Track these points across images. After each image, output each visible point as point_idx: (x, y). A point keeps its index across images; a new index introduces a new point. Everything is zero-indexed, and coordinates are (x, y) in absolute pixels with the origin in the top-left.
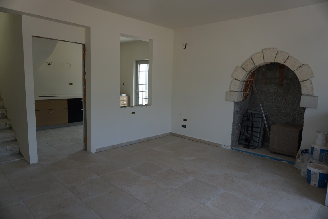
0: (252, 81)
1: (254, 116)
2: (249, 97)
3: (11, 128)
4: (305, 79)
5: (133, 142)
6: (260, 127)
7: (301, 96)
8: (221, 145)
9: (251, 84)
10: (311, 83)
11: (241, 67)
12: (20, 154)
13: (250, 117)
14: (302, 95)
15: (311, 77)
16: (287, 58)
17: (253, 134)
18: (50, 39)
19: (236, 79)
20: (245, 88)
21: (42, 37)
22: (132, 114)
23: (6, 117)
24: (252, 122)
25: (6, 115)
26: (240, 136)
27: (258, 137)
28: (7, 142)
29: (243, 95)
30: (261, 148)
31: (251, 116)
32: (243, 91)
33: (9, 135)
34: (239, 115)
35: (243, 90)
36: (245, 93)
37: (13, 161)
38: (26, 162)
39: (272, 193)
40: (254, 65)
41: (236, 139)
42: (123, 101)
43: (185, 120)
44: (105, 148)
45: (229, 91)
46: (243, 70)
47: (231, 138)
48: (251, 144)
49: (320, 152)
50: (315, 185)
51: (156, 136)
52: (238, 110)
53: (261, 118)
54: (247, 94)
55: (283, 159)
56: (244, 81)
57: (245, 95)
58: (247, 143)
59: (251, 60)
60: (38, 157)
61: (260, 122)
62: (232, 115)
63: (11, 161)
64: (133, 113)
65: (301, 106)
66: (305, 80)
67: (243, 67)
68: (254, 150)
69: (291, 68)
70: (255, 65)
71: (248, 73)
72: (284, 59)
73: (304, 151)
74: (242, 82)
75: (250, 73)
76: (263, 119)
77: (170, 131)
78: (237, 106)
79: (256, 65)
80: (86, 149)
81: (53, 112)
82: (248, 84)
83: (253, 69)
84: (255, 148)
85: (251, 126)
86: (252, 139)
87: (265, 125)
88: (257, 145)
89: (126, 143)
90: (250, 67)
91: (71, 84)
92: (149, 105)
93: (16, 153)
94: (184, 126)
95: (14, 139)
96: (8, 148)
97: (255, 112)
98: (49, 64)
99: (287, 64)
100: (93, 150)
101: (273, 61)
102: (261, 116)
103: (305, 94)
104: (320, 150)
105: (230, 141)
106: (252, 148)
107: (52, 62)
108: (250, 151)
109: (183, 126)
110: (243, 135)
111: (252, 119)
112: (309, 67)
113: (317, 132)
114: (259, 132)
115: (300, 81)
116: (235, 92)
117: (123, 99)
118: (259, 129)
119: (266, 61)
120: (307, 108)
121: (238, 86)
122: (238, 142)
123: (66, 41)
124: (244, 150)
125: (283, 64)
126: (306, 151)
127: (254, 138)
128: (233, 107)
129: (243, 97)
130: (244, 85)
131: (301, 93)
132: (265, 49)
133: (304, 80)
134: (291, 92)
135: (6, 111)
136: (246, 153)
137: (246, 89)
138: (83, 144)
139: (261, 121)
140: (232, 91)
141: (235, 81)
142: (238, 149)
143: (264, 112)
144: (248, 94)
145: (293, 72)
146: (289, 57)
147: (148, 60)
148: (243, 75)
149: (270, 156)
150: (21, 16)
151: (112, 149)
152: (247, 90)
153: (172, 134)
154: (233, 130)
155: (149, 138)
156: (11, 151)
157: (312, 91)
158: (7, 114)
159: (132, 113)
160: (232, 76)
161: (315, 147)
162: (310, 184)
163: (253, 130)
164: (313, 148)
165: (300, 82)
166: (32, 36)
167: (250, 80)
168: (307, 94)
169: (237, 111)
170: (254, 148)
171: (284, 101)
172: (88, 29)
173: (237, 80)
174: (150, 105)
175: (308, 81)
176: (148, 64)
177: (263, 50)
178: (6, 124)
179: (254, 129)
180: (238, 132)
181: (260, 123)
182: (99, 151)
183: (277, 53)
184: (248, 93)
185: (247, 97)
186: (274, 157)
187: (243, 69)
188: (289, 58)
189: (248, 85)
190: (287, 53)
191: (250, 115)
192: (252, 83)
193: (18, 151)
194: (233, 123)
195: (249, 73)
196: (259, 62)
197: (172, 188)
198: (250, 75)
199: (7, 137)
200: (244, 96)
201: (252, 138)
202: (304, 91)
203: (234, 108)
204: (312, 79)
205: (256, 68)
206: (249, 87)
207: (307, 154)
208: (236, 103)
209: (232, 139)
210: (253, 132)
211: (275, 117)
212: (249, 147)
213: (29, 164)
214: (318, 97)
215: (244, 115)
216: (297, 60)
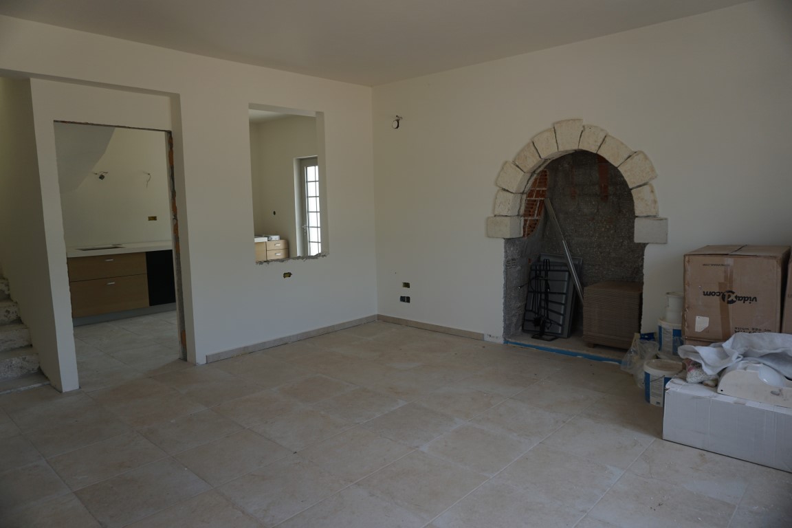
0: (543, 191)
1: (548, 268)
2: (539, 226)
3: (19, 321)
4: (641, 184)
5: (290, 337)
6: (565, 291)
7: (634, 219)
8: (483, 335)
9: (542, 199)
10: (652, 192)
11: (514, 163)
12: (40, 373)
13: (540, 271)
14: (637, 217)
15: (652, 179)
16: (601, 140)
17: (549, 307)
18: (93, 124)
19: (504, 190)
20: (526, 207)
21: (75, 121)
22: (285, 277)
23: (8, 298)
24: (546, 281)
25: (7, 293)
26: (525, 313)
27: (560, 314)
28: (13, 350)
29: (525, 224)
30: (569, 336)
31: (542, 267)
32: (524, 215)
33: (14, 336)
34: (519, 268)
35: (522, 212)
36: (530, 218)
37: (26, 388)
38: (55, 388)
39: (564, 422)
40: (538, 157)
41: (514, 320)
42: (275, 252)
43: (407, 285)
44: (226, 353)
45: (493, 215)
46: (517, 168)
47: (503, 318)
48: (546, 330)
49: (674, 335)
50: (658, 403)
51: (344, 324)
52: (516, 257)
53: (566, 271)
54: (534, 220)
55: (611, 357)
56: (523, 193)
57: (528, 223)
58: (538, 329)
59: (533, 148)
60: (80, 377)
61: (565, 281)
62: (501, 268)
63: (22, 389)
64: (288, 275)
65: (637, 240)
66: (640, 186)
67: (517, 163)
68: (553, 342)
69: (611, 161)
70: (540, 157)
71: (529, 175)
72: (596, 142)
73: (646, 337)
74: (519, 195)
75: (535, 176)
76: (570, 275)
77: (376, 313)
78: (512, 249)
79: (544, 156)
80: (184, 358)
81: (113, 283)
82: (534, 198)
83: (540, 167)
84: (556, 338)
85: (543, 290)
86: (548, 318)
87: (575, 287)
88: (560, 332)
89: (275, 341)
90: (532, 162)
91: (154, 218)
92: (323, 256)
93: (32, 372)
94: (405, 299)
95: (26, 343)
96: (14, 362)
97: (551, 259)
98: (102, 177)
99: (604, 153)
100: (200, 359)
101: (576, 147)
102: (565, 268)
103: (642, 215)
104: (672, 331)
105: (501, 324)
106: (549, 338)
107: (107, 173)
108: (543, 345)
109: (403, 299)
110: (531, 311)
111: (546, 275)
112: (646, 158)
113: (668, 293)
114: (563, 302)
115: (630, 187)
116: (505, 218)
117: (275, 246)
118: (564, 296)
119: (561, 149)
120: (647, 244)
121: (511, 205)
122: (521, 328)
123: (130, 128)
124: (531, 343)
125: (595, 152)
126: (650, 336)
127: (552, 316)
128: (503, 250)
129: (524, 228)
130: (524, 202)
131: (634, 213)
132: (558, 123)
133: (638, 184)
134: (625, 212)
135: (7, 285)
136: (535, 349)
137: (532, 210)
138: (178, 347)
139: (566, 279)
140: (500, 216)
141: (503, 194)
142: (518, 342)
143: (573, 259)
144: (537, 220)
145: (615, 169)
146: (606, 137)
147: (316, 158)
148: (518, 181)
149: (585, 352)
150: (28, 81)
151: (242, 355)
152: (534, 212)
153: (382, 319)
154: (505, 300)
155: (328, 328)
156: (21, 368)
157: (654, 208)
158: (9, 290)
159: (285, 274)
160: (496, 184)
161: (664, 325)
162: (649, 402)
163: (549, 299)
164: (660, 328)
165: (631, 189)
166: (54, 121)
167: (538, 191)
168: (645, 215)
169: (513, 260)
170: (552, 337)
171: (612, 232)
172: (175, 99)
173: (507, 191)
174: (325, 256)
175: (645, 186)
176: (317, 167)
177: (554, 124)
178: (8, 312)
179: (551, 297)
180: (519, 304)
181: (566, 283)
182: (213, 361)
183: (582, 129)
184: (535, 217)
185: (534, 228)
186: (591, 354)
187: (517, 166)
188: (606, 139)
189: (535, 201)
190: (602, 130)
191: (540, 266)
192: (543, 196)
193: (36, 368)
194: (506, 286)
195: (531, 176)
196: (550, 150)
197: (358, 423)
198: (536, 180)
199: (11, 340)
200: (527, 225)
201: (548, 315)
202: (640, 208)
203: (506, 252)
204: (653, 183)
205: (545, 165)
206: (536, 205)
207: (651, 342)
208: (509, 241)
209: (505, 321)
210: (549, 304)
211: (597, 268)
212: (544, 337)
213: (61, 392)
214: (666, 219)
215: (531, 268)
216: (622, 143)
